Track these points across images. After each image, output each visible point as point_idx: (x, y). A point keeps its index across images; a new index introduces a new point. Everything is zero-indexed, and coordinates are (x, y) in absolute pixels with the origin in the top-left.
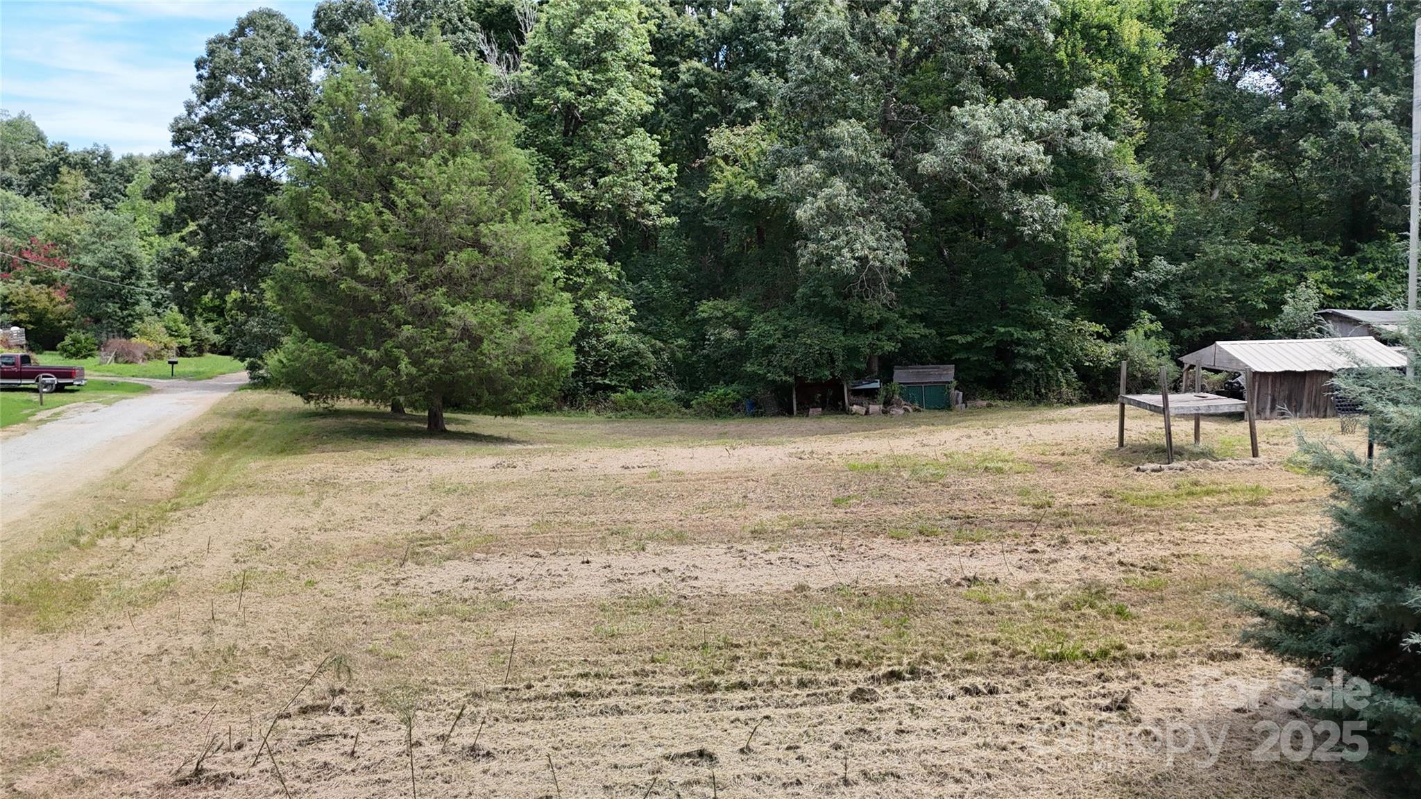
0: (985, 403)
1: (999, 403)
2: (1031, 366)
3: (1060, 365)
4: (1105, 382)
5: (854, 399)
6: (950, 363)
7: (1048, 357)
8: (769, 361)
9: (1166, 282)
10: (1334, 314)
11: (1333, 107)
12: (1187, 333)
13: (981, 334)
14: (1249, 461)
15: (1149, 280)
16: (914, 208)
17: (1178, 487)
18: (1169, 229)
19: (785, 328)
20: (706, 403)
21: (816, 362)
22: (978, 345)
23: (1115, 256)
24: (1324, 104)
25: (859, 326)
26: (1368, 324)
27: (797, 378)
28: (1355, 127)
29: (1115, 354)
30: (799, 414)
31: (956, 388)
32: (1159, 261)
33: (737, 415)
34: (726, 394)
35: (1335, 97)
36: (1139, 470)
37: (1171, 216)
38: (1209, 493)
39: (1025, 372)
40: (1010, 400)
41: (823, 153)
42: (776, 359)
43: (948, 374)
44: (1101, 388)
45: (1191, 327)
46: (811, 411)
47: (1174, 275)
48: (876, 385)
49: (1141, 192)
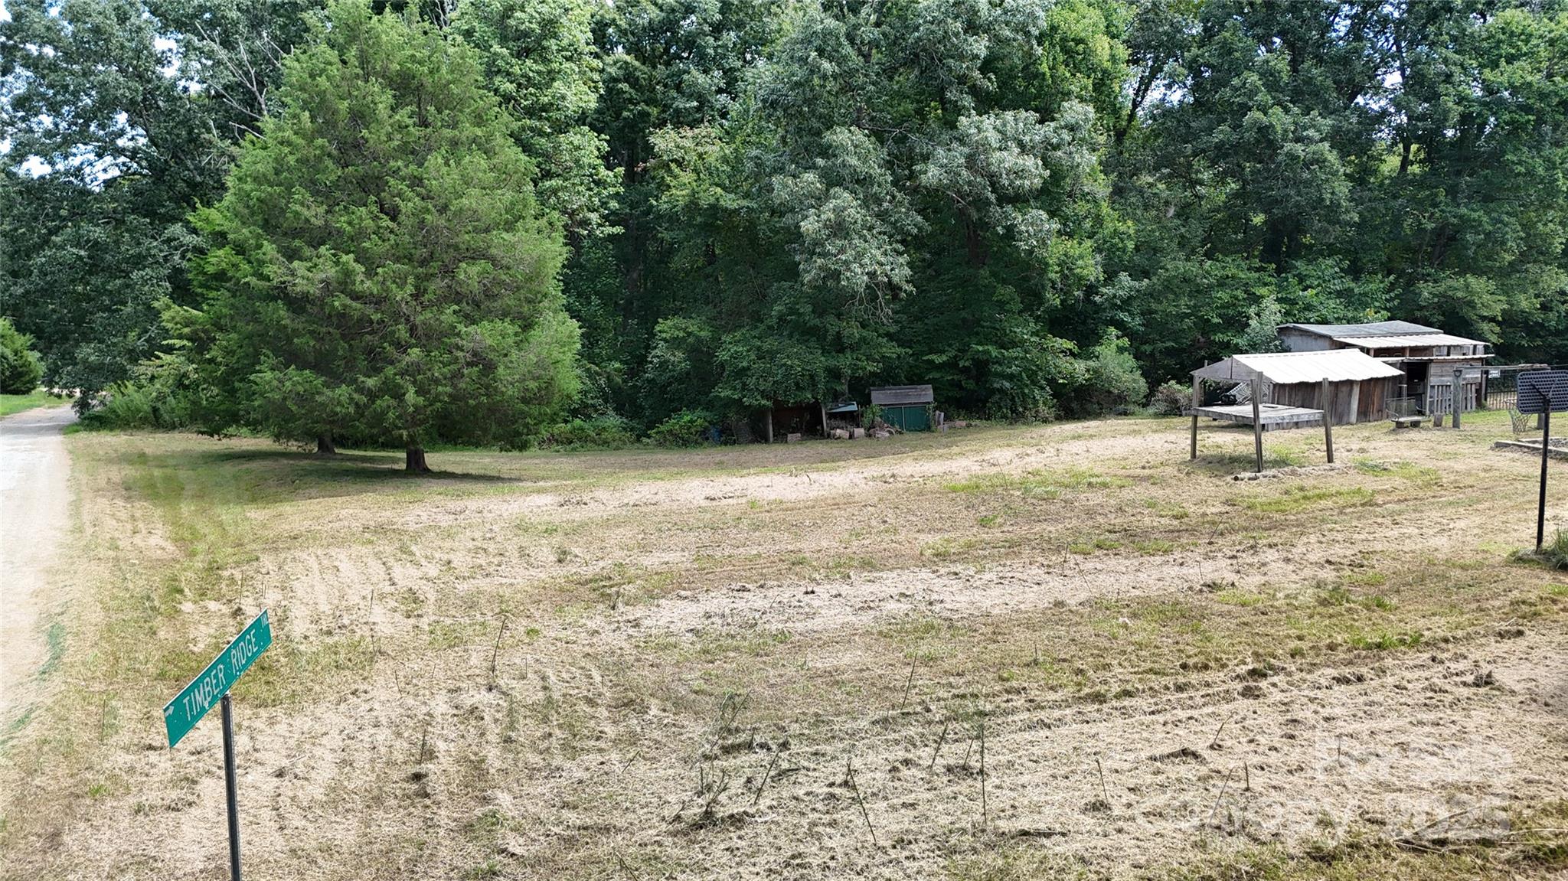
0: (964, 423)
1: (978, 422)
2: (1007, 385)
3: (1034, 383)
4: (1076, 398)
5: (834, 423)
6: (927, 382)
7: (1024, 375)
8: (744, 384)
9: (1130, 298)
10: (1295, 329)
11: (1279, 128)
12: (1148, 348)
13: (954, 353)
14: (1327, 466)
15: (1115, 296)
16: (914, 222)
17: (1287, 492)
18: (1131, 245)
19: (759, 348)
20: (670, 432)
21: (797, 384)
22: (952, 365)
23: (1091, 269)
24: (1271, 125)
25: (839, 346)
26: (1330, 338)
27: (776, 402)
28: (1299, 149)
29: (1088, 371)
30: (776, 441)
31: (936, 408)
32: (1124, 277)
33: (706, 444)
34: (692, 421)
35: (1280, 119)
36: (1236, 479)
37: (1131, 231)
38: (1320, 497)
39: (1001, 391)
40: (988, 419)
41: (820, 162)
42: (751, 382)
43: (927, 394)
44: (1074, 405)
45: (1153, 342)
46: (789, 436)
47: (1138, 291)
48: (854, 407)
49: (1105, 208)
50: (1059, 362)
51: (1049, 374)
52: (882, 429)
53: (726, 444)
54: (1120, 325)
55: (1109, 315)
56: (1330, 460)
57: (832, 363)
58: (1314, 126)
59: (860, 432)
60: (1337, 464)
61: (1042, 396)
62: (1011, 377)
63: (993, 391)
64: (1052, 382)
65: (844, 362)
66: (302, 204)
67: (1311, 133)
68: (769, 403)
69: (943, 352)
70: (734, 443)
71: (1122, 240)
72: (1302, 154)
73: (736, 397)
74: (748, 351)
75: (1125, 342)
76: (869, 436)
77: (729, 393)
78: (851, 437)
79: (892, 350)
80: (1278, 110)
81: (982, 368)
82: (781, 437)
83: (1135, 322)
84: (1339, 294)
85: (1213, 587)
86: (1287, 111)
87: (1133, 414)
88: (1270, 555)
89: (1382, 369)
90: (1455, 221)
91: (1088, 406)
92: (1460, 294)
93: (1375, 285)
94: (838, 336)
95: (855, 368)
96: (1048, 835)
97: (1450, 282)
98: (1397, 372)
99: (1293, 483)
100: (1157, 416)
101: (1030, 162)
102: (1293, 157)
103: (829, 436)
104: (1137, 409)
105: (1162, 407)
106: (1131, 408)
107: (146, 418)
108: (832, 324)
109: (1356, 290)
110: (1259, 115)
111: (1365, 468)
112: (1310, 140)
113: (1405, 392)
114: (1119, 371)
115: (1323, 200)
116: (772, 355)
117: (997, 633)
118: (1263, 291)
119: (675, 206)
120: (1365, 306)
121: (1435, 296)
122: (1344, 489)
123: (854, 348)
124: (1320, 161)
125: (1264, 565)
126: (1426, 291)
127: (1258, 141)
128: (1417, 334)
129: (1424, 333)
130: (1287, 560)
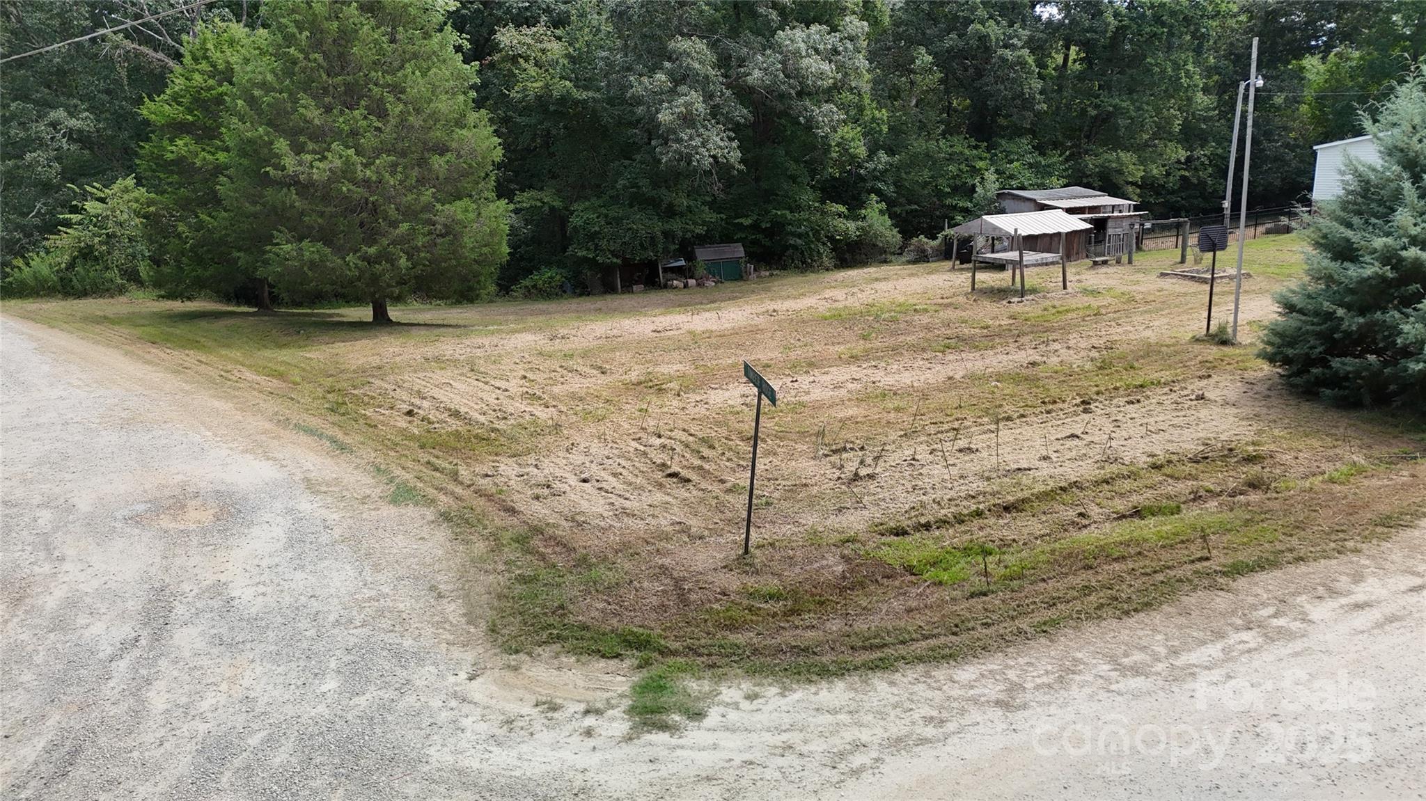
0: (767, 273)
1: (777, 272)
2: (799, 241)
3: (818, 240)
4: (850, 250)
5: (669, 275)
6: (737, 241)
7: (811, 234)
8: (597, 245)
9: (886, 170)
10: (1009, 194)
11: (993, 37)
12: (898, 210)
13: (755, 217)
14: (1064, 292)
15: (875, 169)
16: (741, 113)
17: (1045, 309)
18: (885, 129)
19: (606, 216)
20: (534, 286)
21: (641, 245)
22: (755, 227)
23: (861, 151)
24: (988, 35)
25: (671, 212)
26: (1034, 201)
27: (624, 259)
28: (1008, 53)
29: (858, 229)
30: (623, 293)
31: (746, 262)
32: (883, 156)
33: (565, 296)
34: (551, 278)
35: (994, 30)
36: (1010, 302)
37: (885, 118)
38: (1067, 311)
39: (795, 247)
40: (785, 269)
41: (667, 65)
42: (604, 243)
43: (739, 251)
44: (847, 256)
45: (901, 205)
46: (635, 287)
47: (891, 165)
48: (682, 263)
49: (867, 101)
50: (836, 223)
51: (829, 232)
52: (708, 279)
53: (581, 295)
54: (879, 193)
55: (869, 185)
56: (1065, 288)
57: (667, 227)
58: (1017, 36)
59: (692, 282)
60: (1069, 290)
61: (825, 250)
62: (800, 236)
63: (787, 247)
64: (831, 239)
65: (676, 226)
66: (305, 107)
67: (1015, 41)
68: (619, 261)
69: (747, 216)
70: (588, 295)
71: (878, 124)
72: (1010, 58)
73: (591, 256)
74: (598, 217)
75: (883, 206)
76: (698, 285)
77: (584, 253)
78: (686, 286)
79: (710, 216)
80: (991, 22)
81: (778, 228)
82: (627, 288)
83: (889, 190)
84: (1031, 166)
85: (1034, 364)
86: (998, 23)
87: (891, 262)
88: (1056, 346)
89: (1077, 223)
90: (1111, 109)
91: (858, 257)
92: (1114, 165)
93: (1055, 158)
94: (671, 205)
95: (685, 231)
96: (1030, 470)
97: (1106, 156)
98: (1088, 226)
99: (1048, 303)
100: (909, 262)
101: (826, 67)
102: (1003, 59)
103: (666, 287)
104: (893, 258)
105: (911, 257)
106: (890, 257)
107: (54, 287)
108: (666, 196)
109: (1043, 163)
110: (979, 26)
111: (1085, 292)
112: (1012, 47)
113: (1093, 240)
114: (882, 229)
115: (1024, 94)
116: (618, 221)
117: (925, 397)
118: (980, 164)
119: (527, 96)
120: (1050, 175)
121: (1096, 166)
122: (1080, 306)
123: (682, 215)
124: (1022, 63)
125: (1056, 351)
126: (1090, 163)
127: (978, 47)
128: (1091, 197)
129: (1096, 196)
130: (1069, 348)
